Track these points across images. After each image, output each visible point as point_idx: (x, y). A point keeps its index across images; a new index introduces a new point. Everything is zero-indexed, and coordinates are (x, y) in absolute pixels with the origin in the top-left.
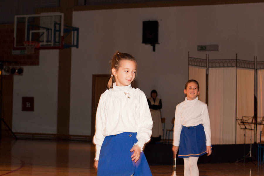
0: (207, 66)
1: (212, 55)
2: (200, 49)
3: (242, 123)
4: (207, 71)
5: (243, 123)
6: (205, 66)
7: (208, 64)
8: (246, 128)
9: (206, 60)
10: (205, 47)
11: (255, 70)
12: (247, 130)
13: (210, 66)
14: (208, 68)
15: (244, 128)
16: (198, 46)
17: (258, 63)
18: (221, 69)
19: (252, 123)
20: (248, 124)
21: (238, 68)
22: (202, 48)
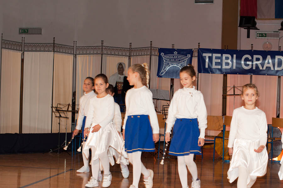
0: (23, 50)
1: (29, 38)
2: (22, 32)
3: (56, 111)
4: (23, 54)
5: (58, 111)
6: (21, 49)
7: (24, 48)
8: (60, 116)
9: (22, 43)
10: (28, 30)
11: (74, 55)
12: (61, 118)
13: (26, 50)
14: (24, 52)
15: (59, 116)
16: (20, 29)
17: (77, 48)
18: (38, 53)
19: (68, 111)
20: (62, 112)
21: (55, 53)
22: (24, 31)
